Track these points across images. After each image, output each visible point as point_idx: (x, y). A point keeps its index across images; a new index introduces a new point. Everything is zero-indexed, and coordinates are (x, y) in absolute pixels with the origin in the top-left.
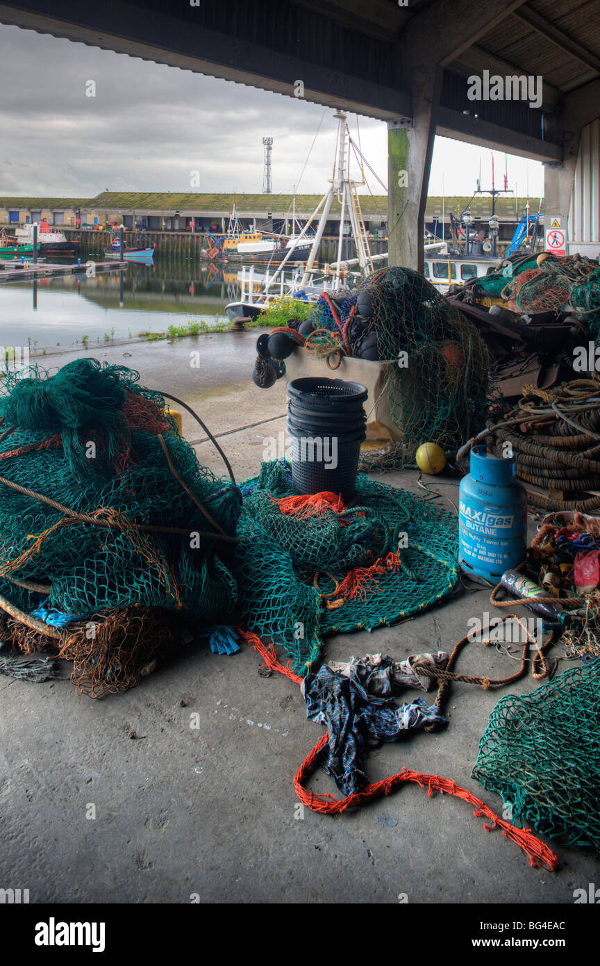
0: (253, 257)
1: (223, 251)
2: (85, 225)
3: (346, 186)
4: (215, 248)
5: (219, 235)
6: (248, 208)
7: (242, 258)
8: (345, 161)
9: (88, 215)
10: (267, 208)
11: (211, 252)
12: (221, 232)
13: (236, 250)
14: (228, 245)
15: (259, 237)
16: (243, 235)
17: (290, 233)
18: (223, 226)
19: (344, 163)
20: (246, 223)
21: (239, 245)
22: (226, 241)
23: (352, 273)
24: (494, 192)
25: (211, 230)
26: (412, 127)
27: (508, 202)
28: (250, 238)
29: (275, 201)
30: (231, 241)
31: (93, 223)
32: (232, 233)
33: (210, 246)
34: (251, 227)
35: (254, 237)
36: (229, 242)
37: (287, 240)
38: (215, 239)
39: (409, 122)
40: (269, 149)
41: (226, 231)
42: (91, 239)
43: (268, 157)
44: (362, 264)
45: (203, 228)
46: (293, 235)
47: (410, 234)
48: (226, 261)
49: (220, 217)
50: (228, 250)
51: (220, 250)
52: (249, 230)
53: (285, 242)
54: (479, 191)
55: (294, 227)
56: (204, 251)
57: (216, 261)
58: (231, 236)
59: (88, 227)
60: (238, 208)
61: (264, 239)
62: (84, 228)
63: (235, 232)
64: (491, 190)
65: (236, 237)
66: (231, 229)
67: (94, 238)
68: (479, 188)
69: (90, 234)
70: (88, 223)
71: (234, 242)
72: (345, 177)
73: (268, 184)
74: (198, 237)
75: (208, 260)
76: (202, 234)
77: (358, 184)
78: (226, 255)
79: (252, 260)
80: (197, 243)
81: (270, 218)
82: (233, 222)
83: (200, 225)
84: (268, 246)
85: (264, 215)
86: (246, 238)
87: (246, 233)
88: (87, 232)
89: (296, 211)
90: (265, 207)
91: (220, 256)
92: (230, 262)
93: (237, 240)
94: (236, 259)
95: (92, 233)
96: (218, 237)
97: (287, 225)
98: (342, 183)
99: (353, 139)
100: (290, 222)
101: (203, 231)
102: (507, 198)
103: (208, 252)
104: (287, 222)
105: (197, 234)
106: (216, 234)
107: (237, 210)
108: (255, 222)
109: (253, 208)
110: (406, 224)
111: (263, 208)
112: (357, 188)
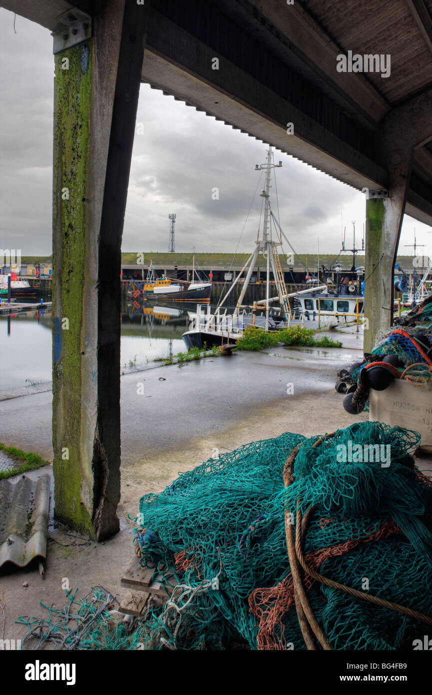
0: (165, 296)
1: (144, 292)
2: (43, 275)
3: (269, 246)
4: (138, 291)
5: (141, 281)
6: (160, 263)
7: (157, 297)
8: (268, 228)
9: (45, 268)
10: (174, 263)
11: (135, 294)
12: (141, 279)
13: (153, 292)
14: (147, 288)
15: (168, 282)
16: (157, 281)
17: (191, 279)
18: (143, 275)
19: (268, 229)
20: (159, 273)
21: (154, 288)
22: (145, 286)
23: (274, 308)
24: (354, 251)
25: (135, 278)
26: (389, 197)
27: (348, 258)
28: (163, 283)
29: (179, 257)
30: (149, 286)
31: (48, 274)
32: (149, 280)
33: (134, 289)
34: (163, 276)
35: (166, 283)
36: (147, 286)
37: (189, 285)
38: (138, 284)
39: (385, 193)
40: (173, 222)
41: (145, 279)
42: (48, 285)
43: (173, 227)
44: (282, 302)
45: (128, 277)
46: (193, 281)
47: (384, 280)
48: (146, 299)
49: (141, 268)
50: (147, 292)
51: (141, 292)
52: (162, 277)
53: (186, 286)
54: (344, 250)
55: (193, 275)
56: (129, 292)
57: (138, 299)
58: (149, 282)
59: (46, 277)
60: (154, 262)
61: (172, 284)
62: (42, 278)
63: (152, 279)
64: (352, 249)
65: (153, 283)
66: (149, 277)
67: (50, 284)
68: (343, 248)
69: (47, 282)
70: (45, 274)
71: (151, 286)
72: (269, 239)
73: (172, 246)
74: (125, 283)
75: (133, 299)
76: (128, 281)
77: (278, 245)
78: (146, 295)
79: (163, 298)
80: (124, 287)
81: (176, 269)
82: (151, 272)
83: (126, 275)
84: (175, 288)
85: (172, 267)
86: (160, 283)
87: (160, 280)
88: (45, 280)
89: (195, 265)
90: (173, 262)
91: (141, 296)
92: (148, 300)
93: (153, 285)
94: (152, 298)
95: (48, 281)
96: (139, 283)
97: (188, 274)
98: (266, 243)
99: (273, 212)
100: (191, 272)
101: (128, 278)
102: (347, 255)
103: (133, 293)
104: (188, 272)
105: (125, 281)
106: (138, 281)
107: (153, 264)
108: (165, 272)
109: (164, 263)
110: (381, 272)
111: (171, 263)
112: (277, 247)
